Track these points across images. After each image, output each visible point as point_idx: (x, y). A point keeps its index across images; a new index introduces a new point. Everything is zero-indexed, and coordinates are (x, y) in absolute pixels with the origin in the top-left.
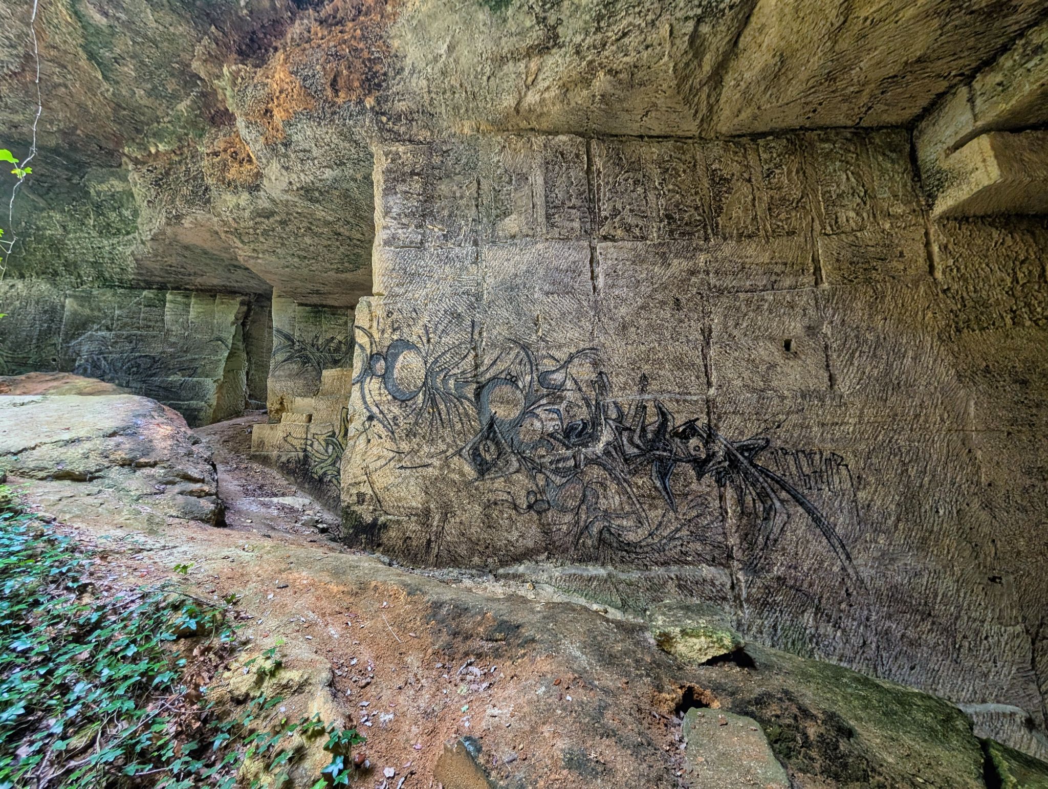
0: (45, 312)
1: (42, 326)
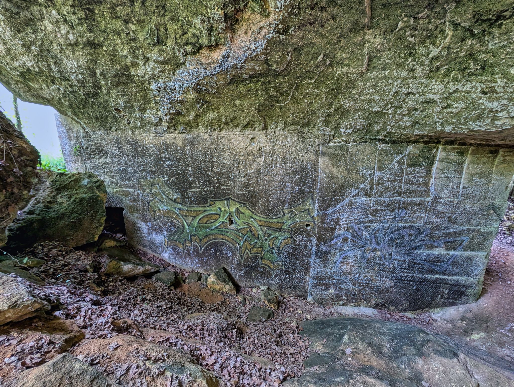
0: (295, 172)
1: (293, 189)
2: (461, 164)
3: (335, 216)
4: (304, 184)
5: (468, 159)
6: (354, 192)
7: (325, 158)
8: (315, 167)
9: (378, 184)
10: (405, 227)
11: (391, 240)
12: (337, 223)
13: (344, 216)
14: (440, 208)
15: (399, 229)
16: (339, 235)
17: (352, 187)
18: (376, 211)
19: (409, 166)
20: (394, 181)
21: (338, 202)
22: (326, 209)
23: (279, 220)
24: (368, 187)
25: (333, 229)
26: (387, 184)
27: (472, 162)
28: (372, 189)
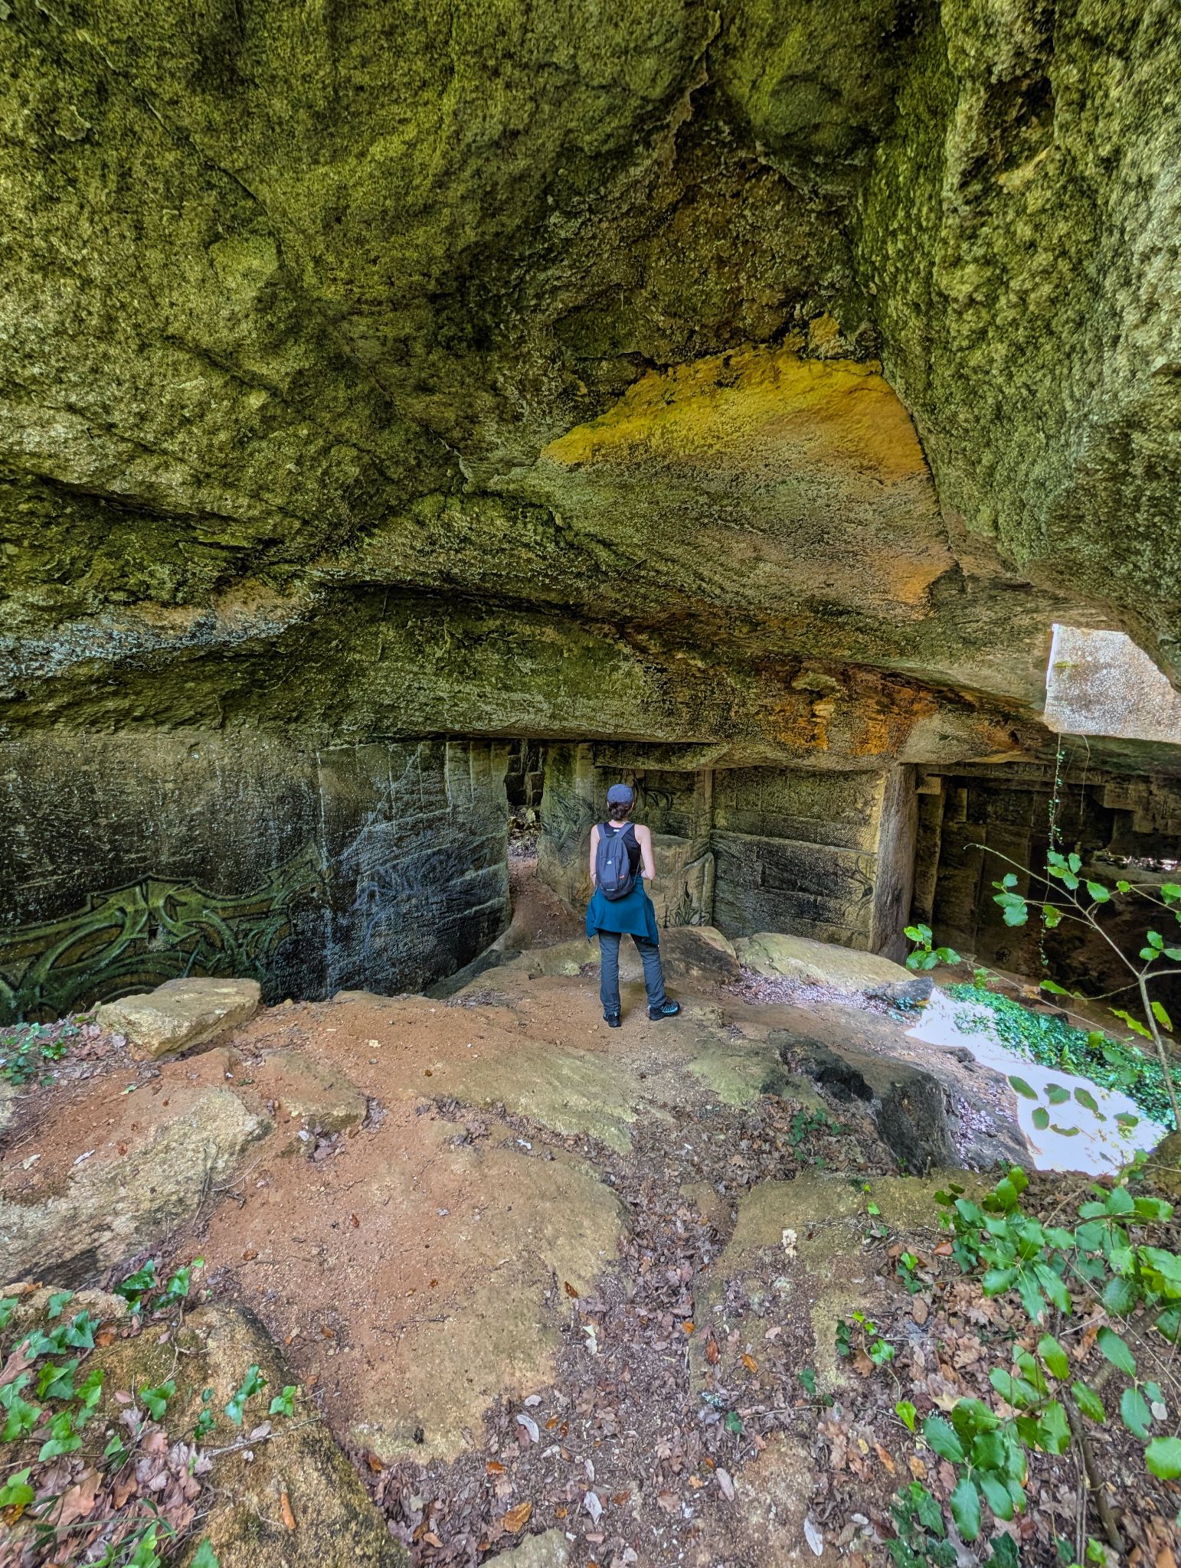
2: (467, 762)
3: (353, 862)
4: (300, 817)
5: (471, 756)
6: (371, 816)
7: (326, 771)
8: (313, 785)
9: (397, 799)
10: (434, 854)
11: (424, 876)
12: (357, 872)
13: (364, 858)
14: (461, 819)
15: (429, 857)
16: (363, 891)
17: (367, 809)
18: (401, 839)
19: (424, 770)
20: (412, 792)
21: (353, 836)
22: (338, 854)
23: (263, 896)
24: (387, 805)
25: (354, 884)
26: (406, 797)
27: (475, 759)
28: (391, 808)
